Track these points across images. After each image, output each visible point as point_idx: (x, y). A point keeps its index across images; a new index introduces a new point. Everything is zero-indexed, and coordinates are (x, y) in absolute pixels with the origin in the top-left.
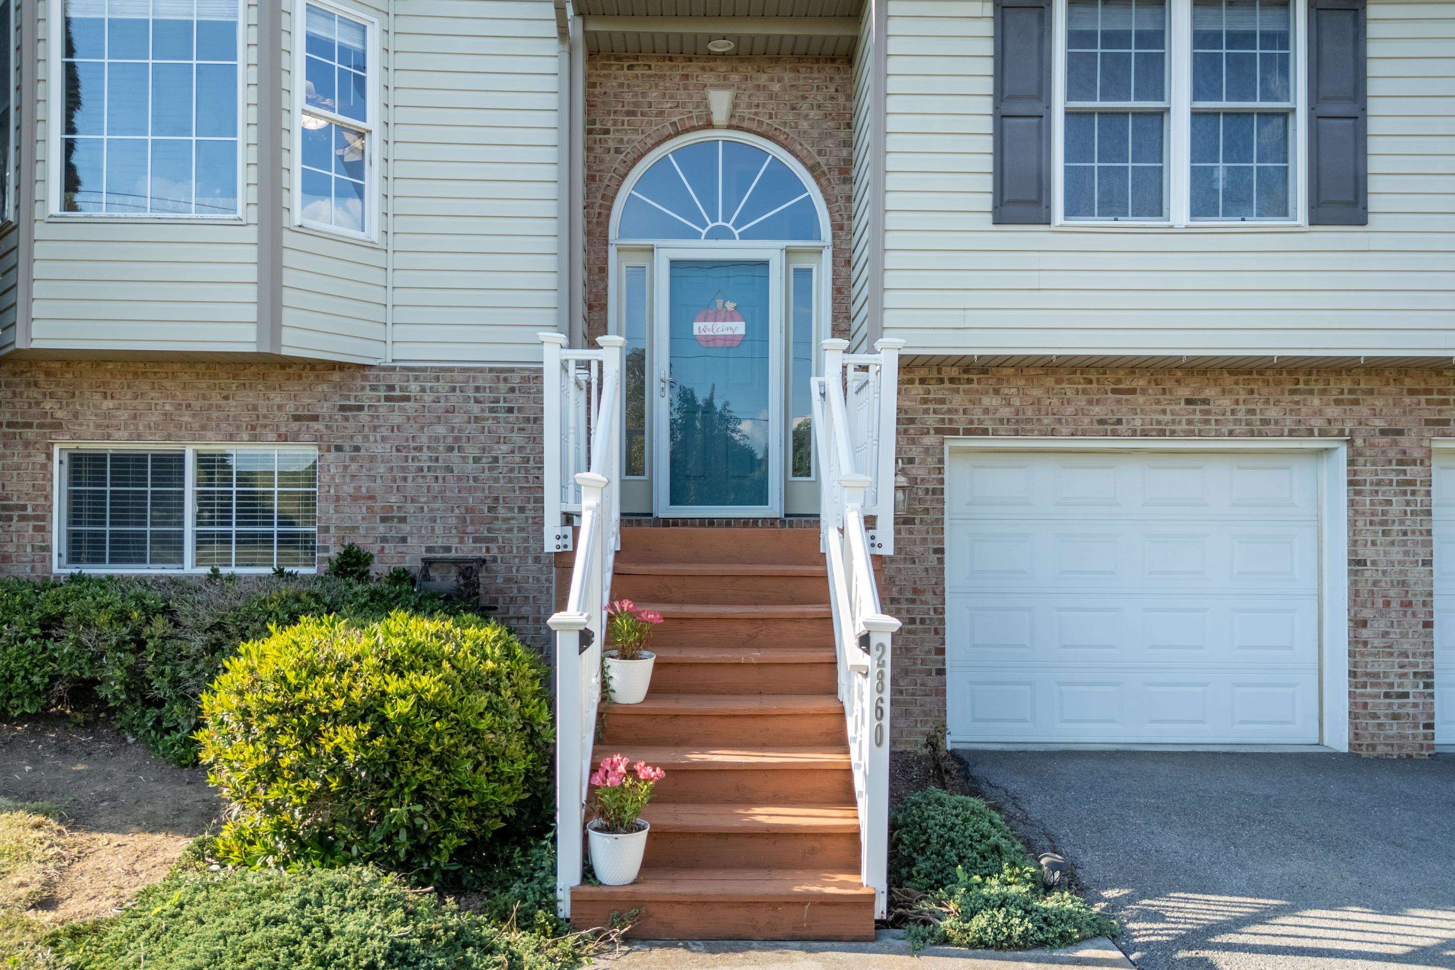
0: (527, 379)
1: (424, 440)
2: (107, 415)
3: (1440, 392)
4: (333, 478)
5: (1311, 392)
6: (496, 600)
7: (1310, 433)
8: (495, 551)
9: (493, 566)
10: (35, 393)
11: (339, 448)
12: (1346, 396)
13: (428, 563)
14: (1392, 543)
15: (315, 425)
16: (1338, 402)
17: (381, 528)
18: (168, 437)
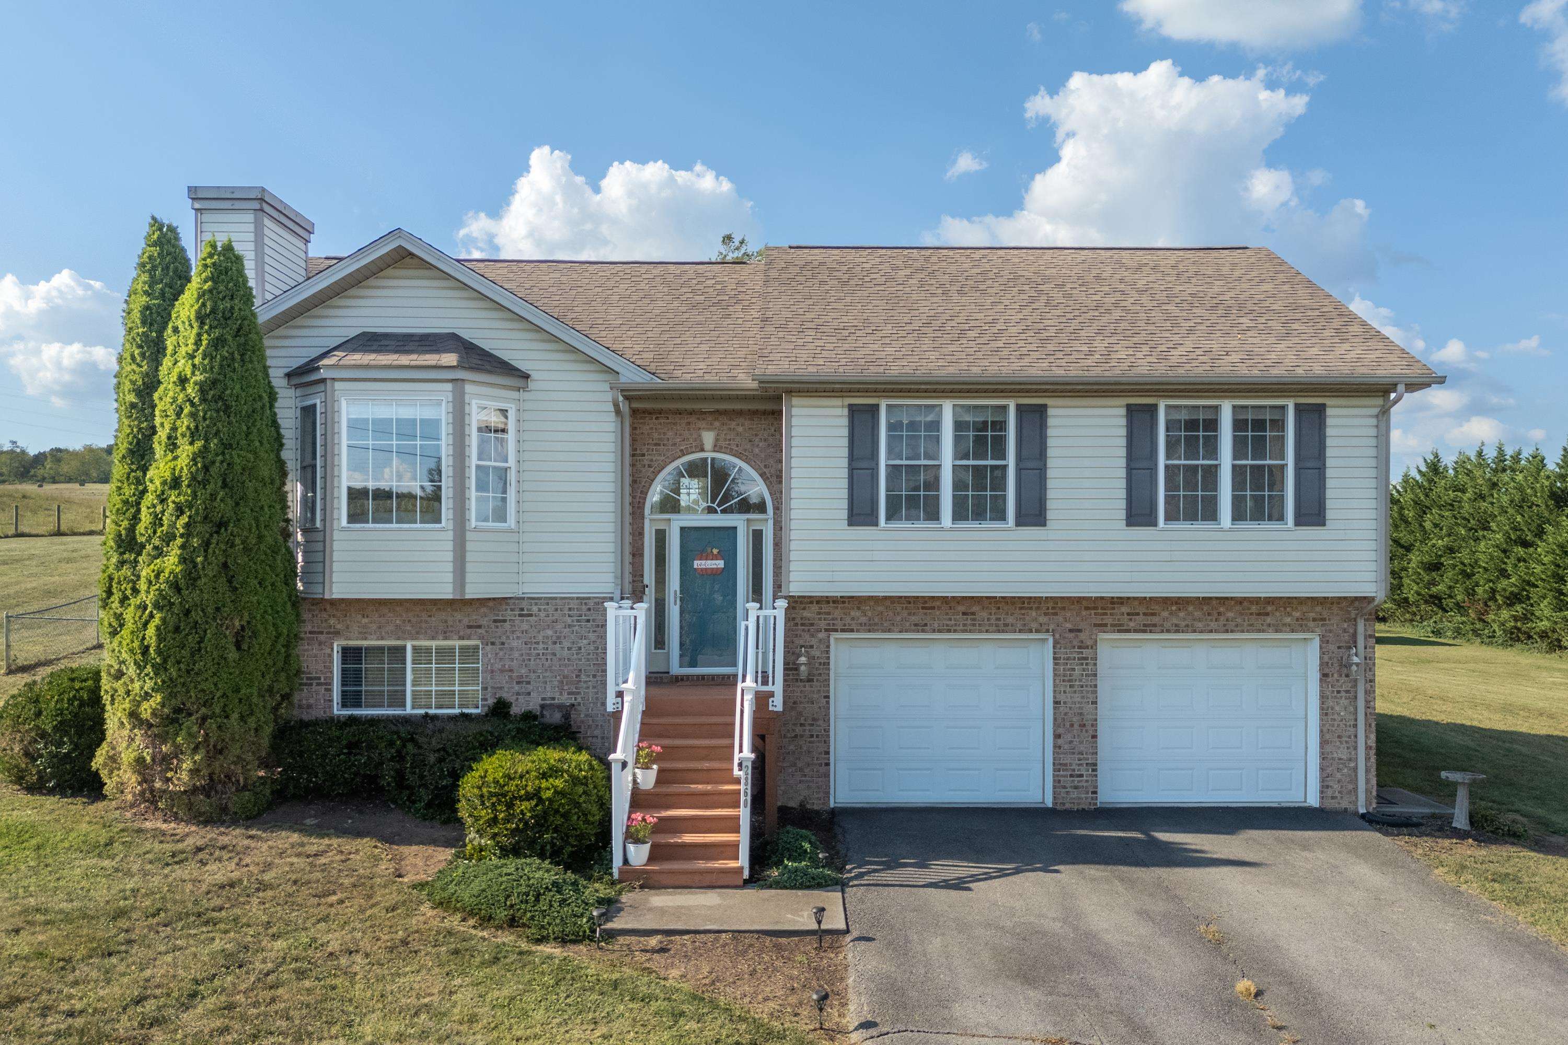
0: (597, 604)
1: (540, 638)
2: (365, 627)
3: (1103, 608)
4: (490, 660)
5: (1031, 608)
6: (580, 727)
7: (1031, 631)
8: (579, 700)
9: (579, 708)
10: (325, 615)
11: (493, 644)
12: (1050, 611)
13: (543, 707)
14: (1075, 692)
15: (480, 631)
16: (1046, 614)
17: (517, 688)
18: (398, 639)
